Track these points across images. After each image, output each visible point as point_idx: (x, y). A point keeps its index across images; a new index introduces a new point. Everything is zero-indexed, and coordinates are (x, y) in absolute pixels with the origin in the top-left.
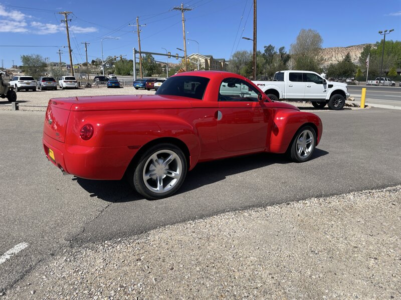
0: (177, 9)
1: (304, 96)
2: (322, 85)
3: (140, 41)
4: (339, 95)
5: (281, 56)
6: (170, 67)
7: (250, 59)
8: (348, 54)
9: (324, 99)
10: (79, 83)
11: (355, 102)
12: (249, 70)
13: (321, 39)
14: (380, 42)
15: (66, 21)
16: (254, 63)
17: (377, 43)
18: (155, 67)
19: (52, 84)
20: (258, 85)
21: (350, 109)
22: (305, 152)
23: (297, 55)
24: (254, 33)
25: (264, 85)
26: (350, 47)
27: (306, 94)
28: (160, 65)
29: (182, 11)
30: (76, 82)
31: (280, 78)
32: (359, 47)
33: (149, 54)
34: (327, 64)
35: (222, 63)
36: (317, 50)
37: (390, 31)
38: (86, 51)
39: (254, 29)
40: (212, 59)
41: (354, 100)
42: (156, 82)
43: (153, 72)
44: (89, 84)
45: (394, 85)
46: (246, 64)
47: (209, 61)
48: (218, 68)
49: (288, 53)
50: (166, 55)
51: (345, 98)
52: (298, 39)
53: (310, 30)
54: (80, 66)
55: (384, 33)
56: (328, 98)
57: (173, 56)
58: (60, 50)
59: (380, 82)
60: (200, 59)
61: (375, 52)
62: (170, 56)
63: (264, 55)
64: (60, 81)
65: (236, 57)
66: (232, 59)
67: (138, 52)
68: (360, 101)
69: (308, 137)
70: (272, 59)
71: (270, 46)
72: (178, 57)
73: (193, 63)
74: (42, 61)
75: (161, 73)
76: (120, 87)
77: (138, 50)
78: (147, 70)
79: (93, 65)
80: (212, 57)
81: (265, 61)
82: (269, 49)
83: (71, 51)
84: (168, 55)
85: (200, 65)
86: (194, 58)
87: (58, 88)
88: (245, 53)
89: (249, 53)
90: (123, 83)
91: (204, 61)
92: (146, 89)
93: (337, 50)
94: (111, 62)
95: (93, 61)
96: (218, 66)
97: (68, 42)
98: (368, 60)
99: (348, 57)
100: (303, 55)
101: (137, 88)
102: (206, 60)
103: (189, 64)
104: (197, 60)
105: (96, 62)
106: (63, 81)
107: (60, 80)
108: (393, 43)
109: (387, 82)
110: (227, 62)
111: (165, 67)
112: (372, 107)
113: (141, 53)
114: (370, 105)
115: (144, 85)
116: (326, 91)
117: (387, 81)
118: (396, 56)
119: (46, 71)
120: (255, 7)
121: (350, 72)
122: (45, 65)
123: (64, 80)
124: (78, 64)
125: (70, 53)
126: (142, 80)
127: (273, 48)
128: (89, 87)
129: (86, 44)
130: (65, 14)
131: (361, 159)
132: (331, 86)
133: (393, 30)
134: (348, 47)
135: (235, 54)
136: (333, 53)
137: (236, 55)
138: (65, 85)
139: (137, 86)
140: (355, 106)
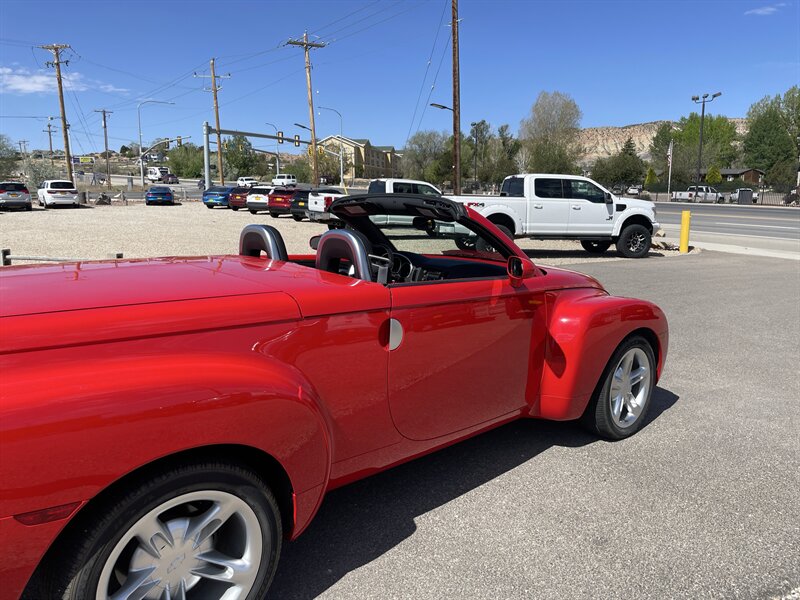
0: (295, 43)
1: (567, 229)
2: (604, 205)
3: (217, 107)
4: (639, 225)
5: (503, 143)
6: (284, 162)
7: (444, 147)
8: (629, 141)
9: (609, 236)
10: (84, 194)
11: (667, 240)
12: (443, 170)
13: (577, 111)
14: (687, 117)
15: (58, 64)
16: (456, 156)
17: (683, 119)
18: (252, 162)
19: (20, 197)
20: (470, 204)
21: (661, 255)
22: (629, 409)
23: (532, 141)
24: (455, 97)
25: (483, 205)
26: (629, 127)
27: (571, 225)
28: (263, 157)
29: (306, 48)
30: (75, 192)
31: (516, 189)
32: (647, 127)
33: (240, 136)
34: (590, 158)
35: (389, 155)
36: (571, 132)
37: (714, 96)
38: (105, 127)
39: (455, 87)
40: (368, 146)
41: (664, 236)
42: (250, 194)
43: (248, 170)
44: (105, 197)
45: (722, 200)
46: (436, 157)
47: (362, 150)
48: (380, 164)
49: (515, 137)
50: (276, 138)
51: (651, 232)
52: (536, 109)
53: (557, 94)
54: (96, 158)
55: (701, 100)
56: (616, 232)
57: (289, 140)
58: (49, 126)
59: (697, 195)
60: (345, 146)
61: (678, 137)
62: (283, 139)
63: (470, 140)
64: (40, 191)
65: (416, 143)
66: (408, 146)
67: (214, 131)
68: (679, 237)
69: (636, 366)
70: (486, 148)
71: (483, 122)
72: (299, 142)
73: (330, 154)
74: (10, 148)
75: (266, 174)
76: (173, 204)
77: (214, 127)
78: (237, 166)
79: (125, 156)
80: (368, 143)
81: (472, 152)
82: (479, 128)
83: (66, 127)
84: (278, 138)
85: (345, 159)
86: (332, 145)
87: (33, 206)
88: (432, 136)
89: (441, 135)
90: (182, 193)
91: (353, 150)
92: (229, 208)
93: (606, 132)
94: (162, 149)
95: (124, 149)
96: (381, 160)
97: (60, 109)
98: (670, 153)
99: (629, 145)
100: (545, 142)
101: (210, 206)
102: (357, 149)
103: (322, 156)
104: (338, 149)
105: (131, 150)
106: (45, 190)
107: (39, 188)
108: (711, 120)
109: (711, 196)
110: (399, 152)
111: (273, 161)
112: (703, 251)
113: (220, 132)
114: (698, 245)
115: (226, 199)
116: (611, 218)
117: (710, 194)
118: (719, 145)
119: (16, 168)
120: (454, 43)
121: (634, 174)
122: (17, 157)
123: (49, 189)
124: (92, 155)
125: (65, 130)
126: (221, 190)
127: (487, 127)
128: (106, 204)
129: (104, 112)
130: (56, 49)
131: (769, 419)
132: (621, 208)
133: (720, 94)
134: (626, 128)
135: (414, 138)
136: (599, 137)
137: (416, 140)
138: (49, 199)
139: (211, 201)
140: (667, 248)
